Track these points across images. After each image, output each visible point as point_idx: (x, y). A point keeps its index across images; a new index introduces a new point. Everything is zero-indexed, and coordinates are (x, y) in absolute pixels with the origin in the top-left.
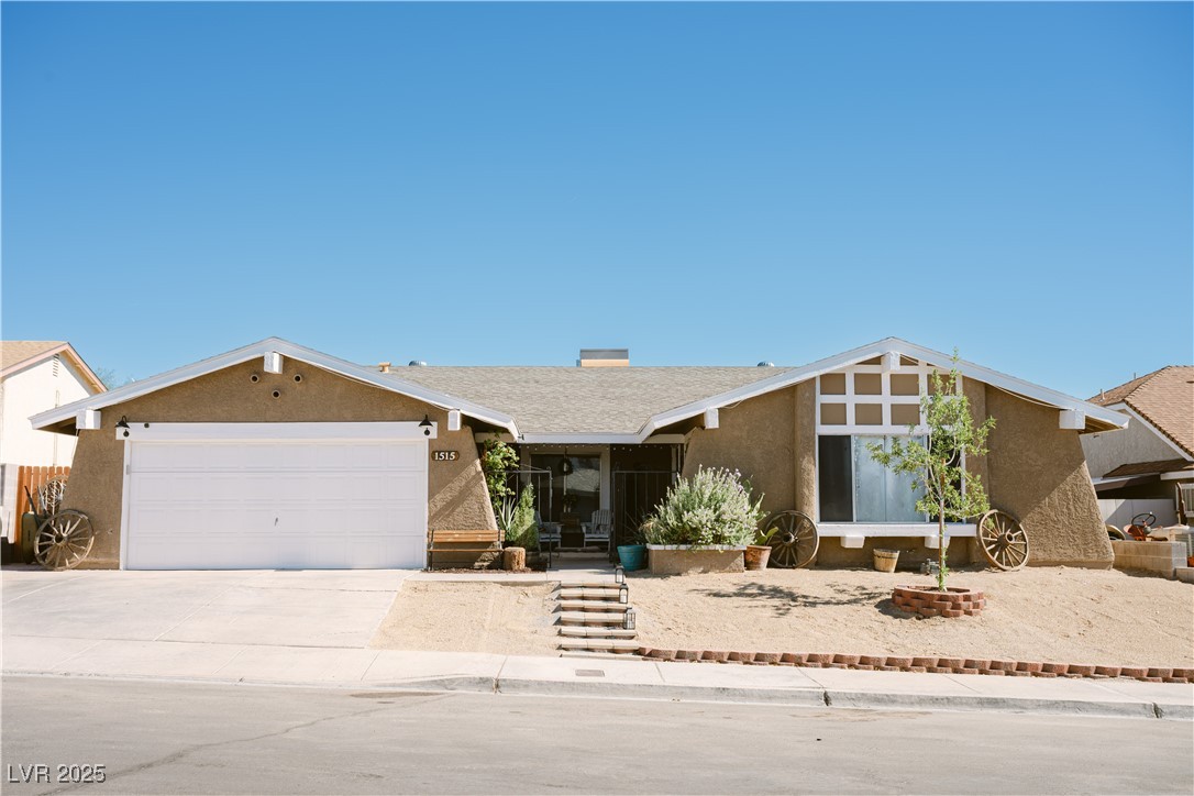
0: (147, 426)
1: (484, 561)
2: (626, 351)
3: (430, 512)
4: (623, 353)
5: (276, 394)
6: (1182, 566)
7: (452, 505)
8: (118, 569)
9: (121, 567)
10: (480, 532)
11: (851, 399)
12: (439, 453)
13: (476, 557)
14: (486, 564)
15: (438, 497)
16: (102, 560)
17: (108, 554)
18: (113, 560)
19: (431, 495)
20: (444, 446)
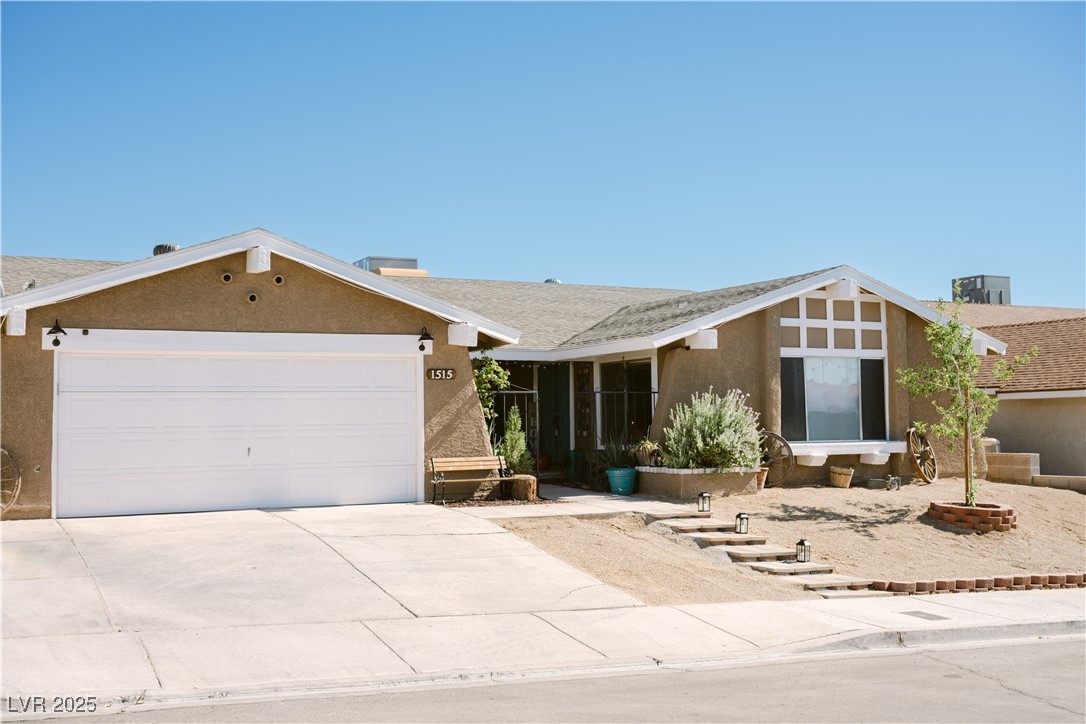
0: (85, 332)
1: (484, 490)
2: (415, 261)
3: (426, 438)
4: (412, 263)
5: (253, 298)
6: (1037, 475)
7: (448, 430)
8: (49, 516)
9: (54, 515)
10: (480, 458)
11: (803, 323)
12: (436, 370)
13: (475, 487)
14: (485, 494)
15: (434, 420)
16: (27, 506)
17: (36, 499)
18: (43, 506)
19: (427, 419)
20: (440, 363)
